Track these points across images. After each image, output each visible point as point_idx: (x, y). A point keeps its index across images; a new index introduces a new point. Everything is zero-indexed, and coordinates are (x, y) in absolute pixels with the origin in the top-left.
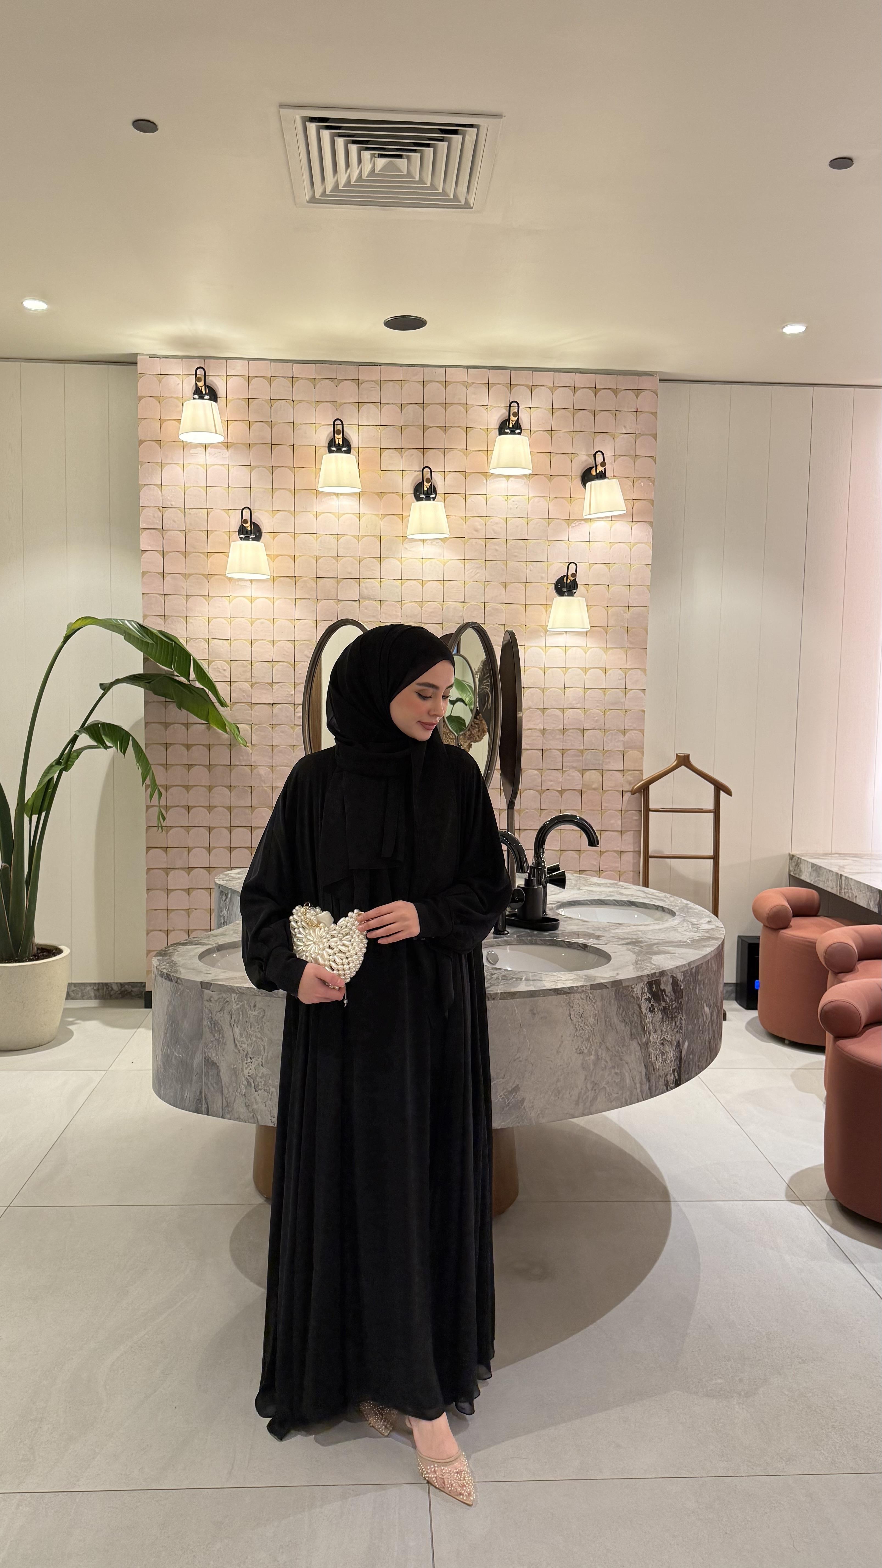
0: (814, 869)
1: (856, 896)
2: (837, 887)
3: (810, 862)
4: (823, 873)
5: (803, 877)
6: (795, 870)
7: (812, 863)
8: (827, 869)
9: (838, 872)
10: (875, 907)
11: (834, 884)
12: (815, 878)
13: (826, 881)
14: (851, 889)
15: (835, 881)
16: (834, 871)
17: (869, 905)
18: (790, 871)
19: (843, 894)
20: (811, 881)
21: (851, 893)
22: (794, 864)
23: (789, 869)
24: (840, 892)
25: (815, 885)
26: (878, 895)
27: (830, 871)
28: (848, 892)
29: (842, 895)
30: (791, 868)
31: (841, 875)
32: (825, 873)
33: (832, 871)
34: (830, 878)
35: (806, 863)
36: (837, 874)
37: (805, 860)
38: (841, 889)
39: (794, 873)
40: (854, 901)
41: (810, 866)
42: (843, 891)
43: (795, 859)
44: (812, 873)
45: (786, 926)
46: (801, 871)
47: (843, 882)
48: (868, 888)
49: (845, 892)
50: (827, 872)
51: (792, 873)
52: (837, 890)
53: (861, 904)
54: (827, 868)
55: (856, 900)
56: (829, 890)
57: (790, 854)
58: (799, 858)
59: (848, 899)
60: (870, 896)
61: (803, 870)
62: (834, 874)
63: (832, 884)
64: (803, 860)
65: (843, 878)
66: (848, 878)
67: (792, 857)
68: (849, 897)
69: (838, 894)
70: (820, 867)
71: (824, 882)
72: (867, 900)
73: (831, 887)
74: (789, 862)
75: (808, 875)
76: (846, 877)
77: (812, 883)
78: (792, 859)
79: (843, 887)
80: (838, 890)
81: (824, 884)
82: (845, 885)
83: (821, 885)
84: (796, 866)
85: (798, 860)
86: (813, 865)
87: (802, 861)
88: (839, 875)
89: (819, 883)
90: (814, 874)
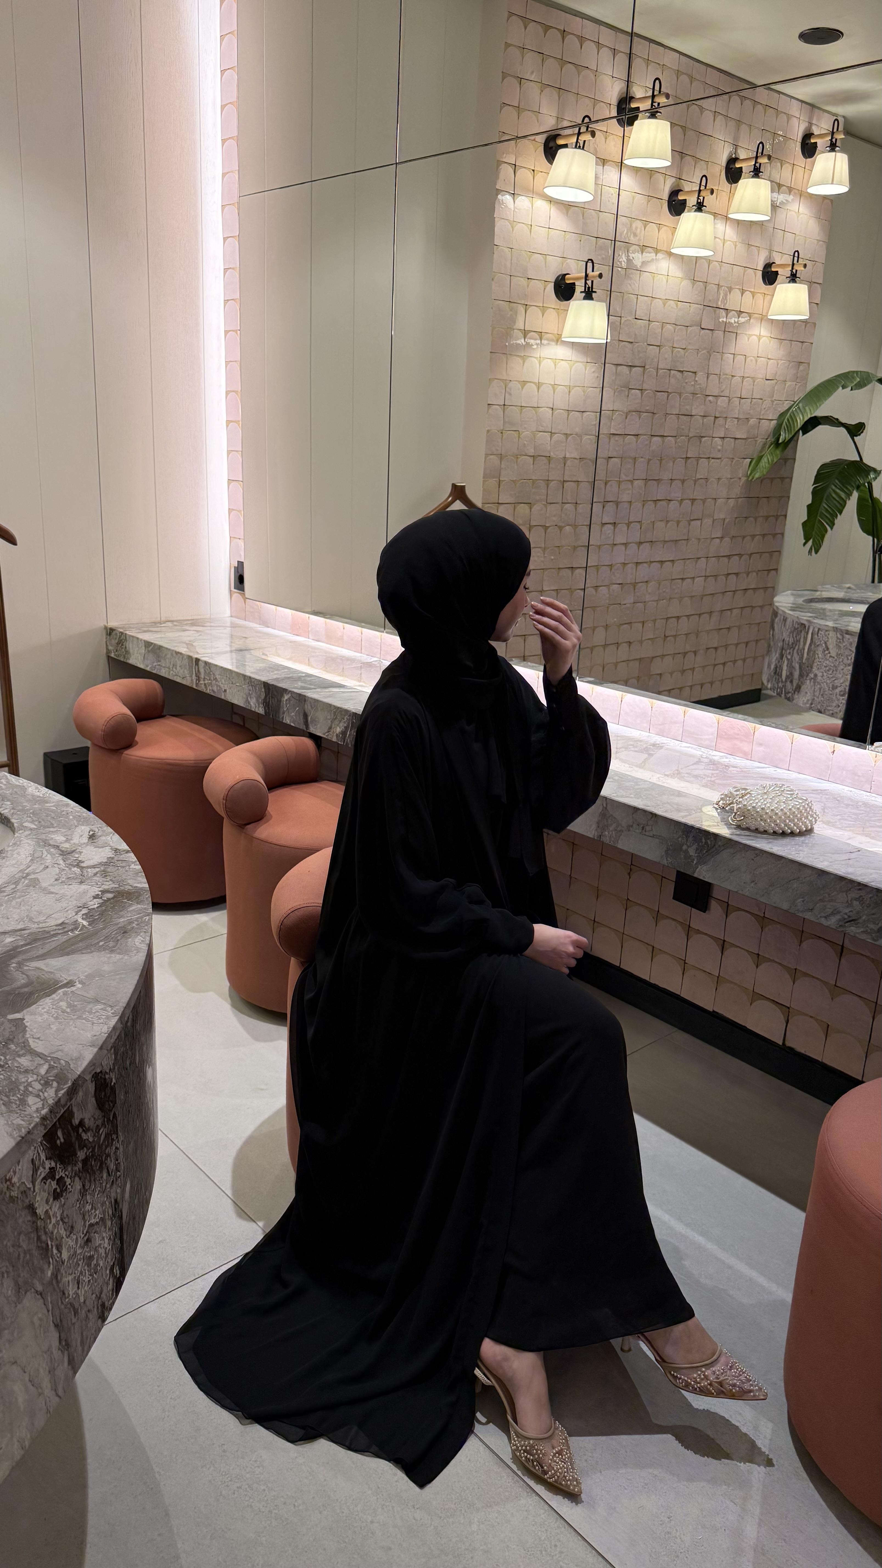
0: (150, 649)
1: (225, 691)
2: (191, 676)
3: (141, 640)
4: (166, 655)
5: (132, 661)
6: (117, 650)
7: (144, 641)
8: (173, 651)
9: (191, 654)
10: (259, 707)
11: (186, 672)
12: (154, 663)
13: (171, 666)
14: (216, 679)
15: (188, 667)
16: (183, 652)
17: (249, 703)
18: (108, 651)
19: (203, 686)
20: (147, 666)
21: (217, 686)
22: (114, 642)
23: (107, 649)
24: (197, 685)
25: (154, 672)
26: (263, 690)
27: (177, 653)
28: (211, 683)
29: (202, 688)
30: (110, 648)
31: (197, 660)
32: (169, 656)
33: (181, 654)
34: (179, 663)
35: (135, 639)
36: (190, 657)
37: (133, 637)
38: (198, 679)
39: (115, 655)
40: (223, 697)
41: (142, 645)
42: (202, 682)
43: (116, 634)
44: (146, 656)
45: (130, 744)
46: (127, 652)
47: (202, 671)
48: (244, 679)
49: (205, 684)
50: (172, 655)
51: (112, 655)
52: (192, 680)
53: (235, 702)
54: (172, 648)
55: (225, 696)
56: (178, 680)
57: (106, 628)
58: (122, 633)
59: (212, 694)
60: (250, 690)
61: (131, 651)
62: (185, 657)
63: (182, 671)
64: (130, 636)
65: (201, 664)
66: (210, 664)
67: (110, 632)
68: (213, 690)
69: (194, 687)
70: (160, 647)
71: (169, 669)
72: (245, 696)
73: (182, 676)
74: (106, 638)
75: (141, 658)
76: (206, 663)
77: (148, 669)
78: (110, 634)
79: (202, 676)
80: (195, 681)
81: (169, 672)
82: (205, 674)
83: (163, 673)
84: (118, 644)
85: (120, 637)
86: (148, 644)
87: (127, 637)
88: (194, 660)
89: (160, 669)
90: (151, 656)
